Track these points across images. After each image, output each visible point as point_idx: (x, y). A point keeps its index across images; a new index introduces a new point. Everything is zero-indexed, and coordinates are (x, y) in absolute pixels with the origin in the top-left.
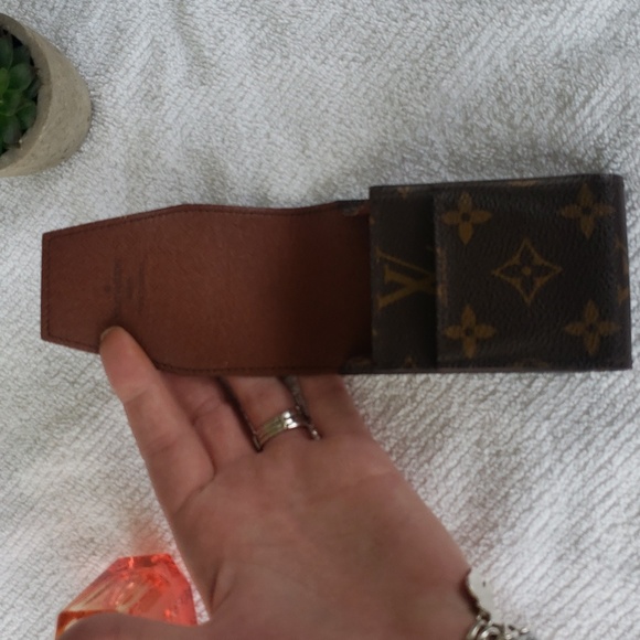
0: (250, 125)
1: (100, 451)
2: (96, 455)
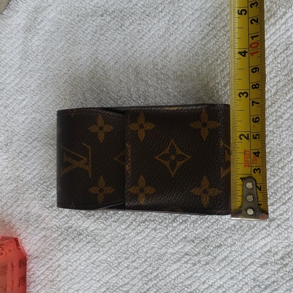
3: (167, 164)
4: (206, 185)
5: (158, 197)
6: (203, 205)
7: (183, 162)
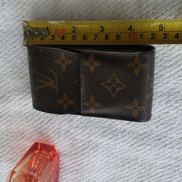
3: (109, 89)
4: (136, 104)
5: (103, 109)
6: (133, 116)
7: (121, 88)
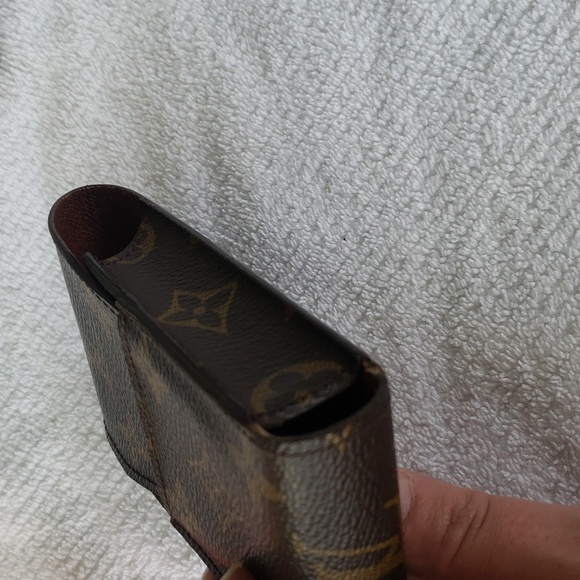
0: (188, 45)
1: (31, 510)
2: (27, 516)
